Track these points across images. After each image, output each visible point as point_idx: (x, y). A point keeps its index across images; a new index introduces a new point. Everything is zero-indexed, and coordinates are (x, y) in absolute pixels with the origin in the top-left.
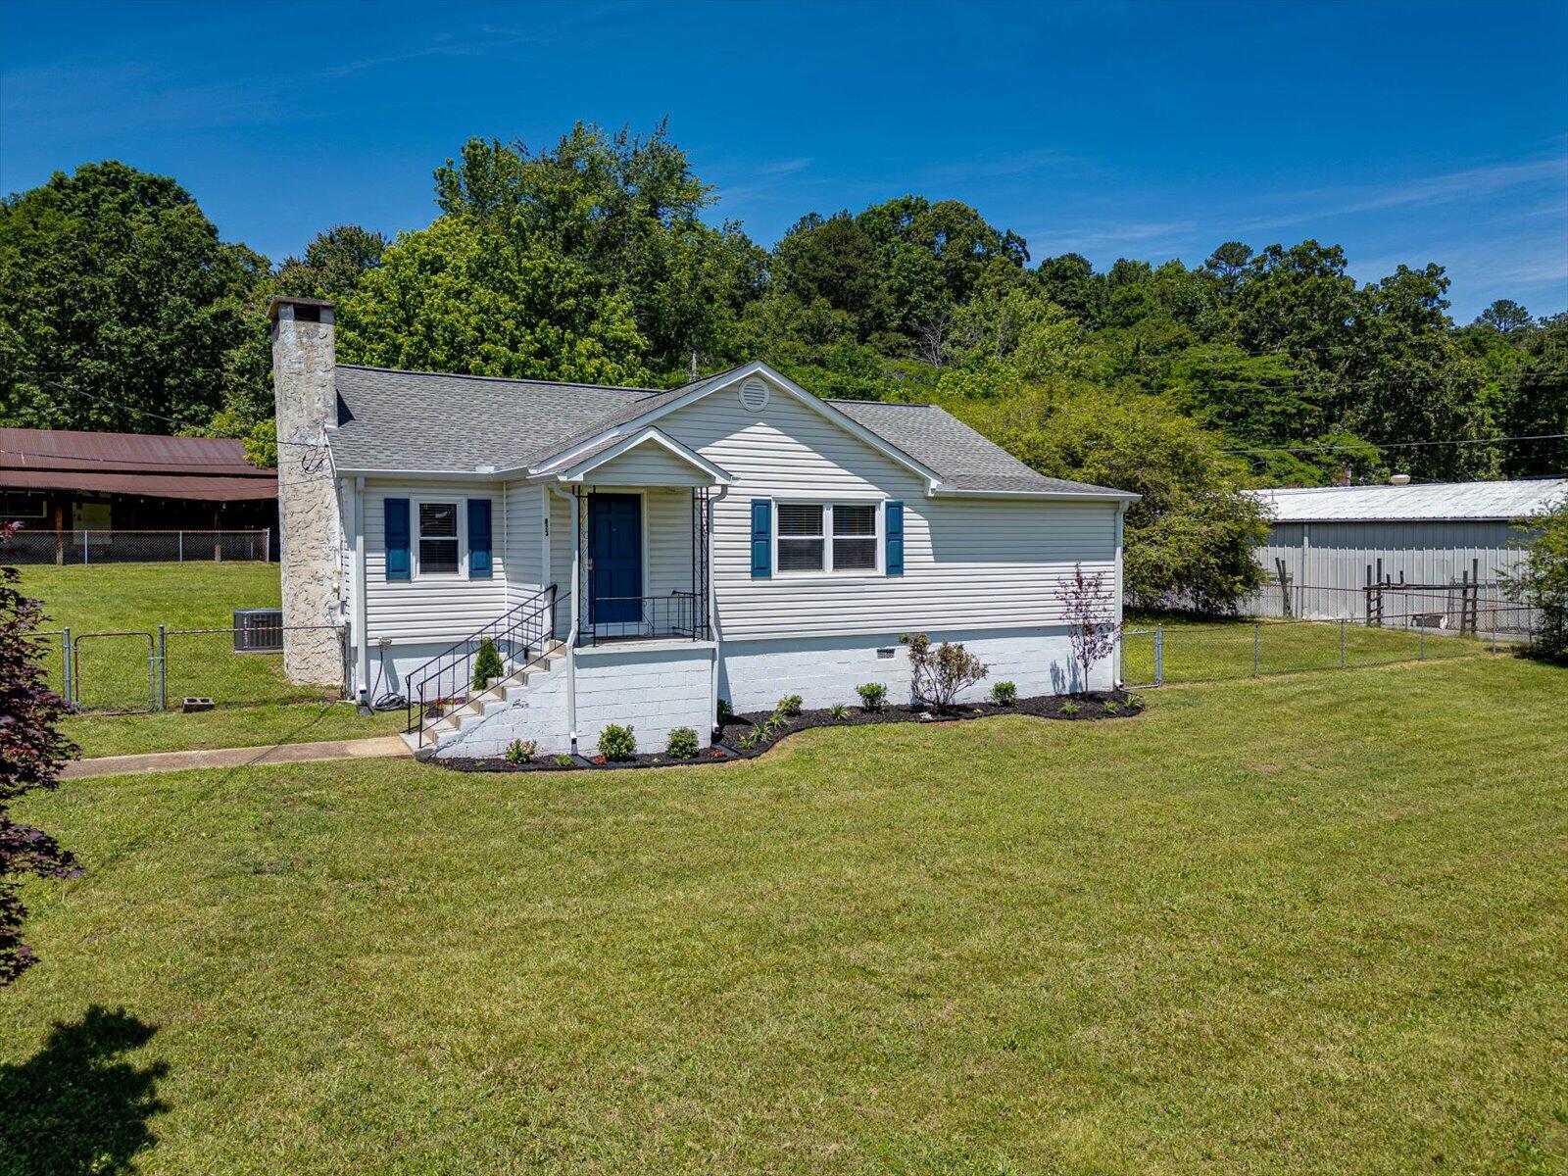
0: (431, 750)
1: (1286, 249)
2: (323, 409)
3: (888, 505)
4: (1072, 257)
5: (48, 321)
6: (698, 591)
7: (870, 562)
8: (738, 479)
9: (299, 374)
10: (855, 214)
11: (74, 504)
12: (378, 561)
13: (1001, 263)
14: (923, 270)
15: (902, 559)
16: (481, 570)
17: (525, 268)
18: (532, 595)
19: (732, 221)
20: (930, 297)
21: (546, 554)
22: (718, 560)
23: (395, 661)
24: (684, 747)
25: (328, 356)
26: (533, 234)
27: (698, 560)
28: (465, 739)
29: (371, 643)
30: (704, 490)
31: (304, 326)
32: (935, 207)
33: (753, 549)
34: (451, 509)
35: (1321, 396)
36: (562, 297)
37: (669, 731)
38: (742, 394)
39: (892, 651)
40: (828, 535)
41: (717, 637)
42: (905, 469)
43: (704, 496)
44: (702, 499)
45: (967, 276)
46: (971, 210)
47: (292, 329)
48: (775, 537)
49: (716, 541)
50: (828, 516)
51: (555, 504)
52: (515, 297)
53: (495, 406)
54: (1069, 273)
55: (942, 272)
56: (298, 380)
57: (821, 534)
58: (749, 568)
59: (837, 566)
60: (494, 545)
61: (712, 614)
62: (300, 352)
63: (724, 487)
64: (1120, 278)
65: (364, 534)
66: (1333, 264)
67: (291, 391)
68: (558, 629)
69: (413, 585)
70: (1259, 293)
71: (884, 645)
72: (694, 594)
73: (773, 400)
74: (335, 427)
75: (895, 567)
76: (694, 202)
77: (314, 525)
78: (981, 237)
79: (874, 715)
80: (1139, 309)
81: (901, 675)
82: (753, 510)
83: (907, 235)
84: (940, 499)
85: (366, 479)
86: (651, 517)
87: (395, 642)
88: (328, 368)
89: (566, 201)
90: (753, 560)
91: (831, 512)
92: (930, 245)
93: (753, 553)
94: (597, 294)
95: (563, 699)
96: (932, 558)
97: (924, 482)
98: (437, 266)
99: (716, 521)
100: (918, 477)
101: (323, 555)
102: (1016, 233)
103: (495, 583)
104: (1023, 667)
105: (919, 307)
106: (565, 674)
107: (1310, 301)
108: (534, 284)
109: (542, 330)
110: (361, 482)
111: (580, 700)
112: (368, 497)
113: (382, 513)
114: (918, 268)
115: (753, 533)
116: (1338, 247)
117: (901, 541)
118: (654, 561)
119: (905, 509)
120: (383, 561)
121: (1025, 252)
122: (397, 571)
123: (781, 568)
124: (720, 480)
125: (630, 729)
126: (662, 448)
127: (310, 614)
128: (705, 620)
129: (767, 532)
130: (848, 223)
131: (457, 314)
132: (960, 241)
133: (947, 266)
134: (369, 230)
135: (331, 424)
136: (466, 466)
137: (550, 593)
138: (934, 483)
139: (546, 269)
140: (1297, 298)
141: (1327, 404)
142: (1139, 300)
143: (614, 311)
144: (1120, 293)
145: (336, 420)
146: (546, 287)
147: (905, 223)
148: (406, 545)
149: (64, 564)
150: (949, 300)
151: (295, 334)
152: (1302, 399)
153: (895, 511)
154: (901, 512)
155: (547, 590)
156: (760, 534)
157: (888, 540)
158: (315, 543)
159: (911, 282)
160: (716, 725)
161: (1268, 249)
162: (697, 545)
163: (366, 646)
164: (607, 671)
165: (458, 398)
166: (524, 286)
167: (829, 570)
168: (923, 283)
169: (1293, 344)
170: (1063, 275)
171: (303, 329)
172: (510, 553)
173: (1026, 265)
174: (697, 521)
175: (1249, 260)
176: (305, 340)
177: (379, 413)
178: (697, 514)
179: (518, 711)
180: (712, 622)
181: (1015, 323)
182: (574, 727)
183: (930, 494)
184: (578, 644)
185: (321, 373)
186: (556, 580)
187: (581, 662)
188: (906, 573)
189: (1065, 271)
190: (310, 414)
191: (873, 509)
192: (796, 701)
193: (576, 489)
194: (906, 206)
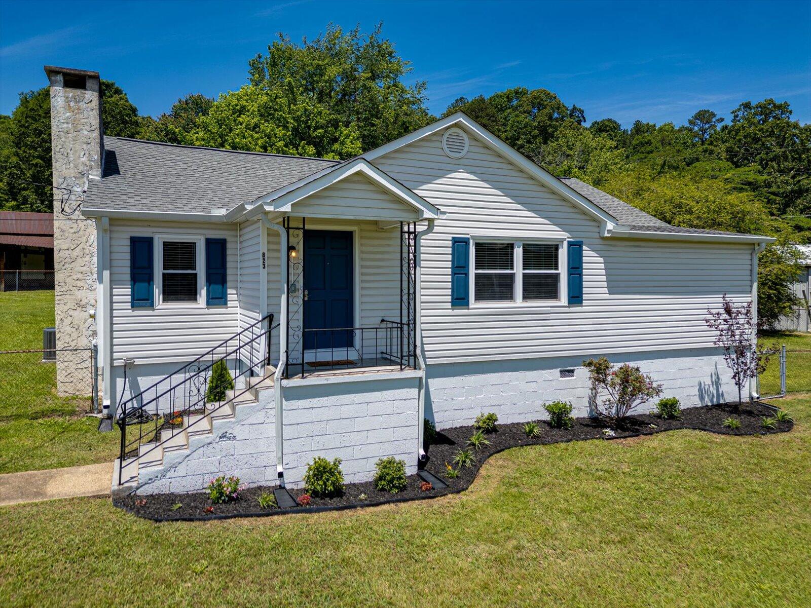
0: (131, 487)
1: (753, 105)
2: (88, 163)
3: (570, 244)
4: (609, 120)
5: (39, 157)
6: (405, 320)
7: (553, 294)
8: (445, 213)
9: (67, 132)
10: (487, 97)
11: (22, 255)
12: (124, 293)
13: (570, 122)
14: (525, 127)
15: (582, 291)
16: (217, 299)
17: (293, 110)
18: (253, 322)
19: (420, 83)
20: (529, 142)
21: (264, 286)
22: (424, 292)
23: (139, 378)
24: (391, 481)
25: (93, 118)
26: (298, 90)
27: (405, 291)
28: (169, 475)
29: (116, 363)
30: (412, 226)
31: (71, 93)
32: (532, 93)
33: (452, 282)
34: (191, 247)
35: (781, 191)
36: (316, 128)
37: (377, 460)
38: (445, 142)
39: (572, 371)
40: (518, 270)
41: (423, 366)
42: (584, 213)
43: (412, 230)
44: (409, 233)
45: (550, 130)
46: (552, 94)
47: (61, 94)
48: (472, 271)
49: (423, 275)
50: (518, 253)
51: (271, 239)
52: (285, 127)
53: (243, 169)
54: (608, 129)
55: (536, 128)
56: (66, 138)
57: (512, 269)
58: (449, 298)
59: (526, 297)
60: (229, 278)
61: (418, 343)
62: (68, 114)
63: (431, 221)
64: (637, 131)
65: (111, 268)
66: (782, 113)
67: (59, 147)
68: (273, 356)
69: (156, 312)
70: (739, 130)
71: (566, 366)
72: (401, 323)
73: (473, 149)
74: (98, 178)
75: (576, 298)
76: (397, 73)
77: (79, 260)
78: (558, 108)
79: (561, 432)
80: (649, 148)
81: (578, 392)
82: (453, 247)
83: (515, 109)
84: (615, 239)
85: (111, 219)
86: (362, 252)
87: (137, 362)
88: (93, 128)
89: (321, 71)
90: (453, 292)
91: (521, 250)
92: (529, 113)
93: (453, 285)
94: (336, 126)
95: (271, 430)
96: (606, 290)
97: (599, 224)
98: (242, 110)
99: (423, 257)
100: (595, 220)
101: (86, 286)
102: (577, 106)
103: (229, 310)
104: (679, 383)
105: (523, 147)
106: (272, 405)
107: (772, 134)
108: (297, 119)
109: (303, 148)
110: (106, 221)
111: (287, 432)
112: (114, 235)
113: (128, 249)
114: (523, 126)
115: (453, 268)
116: (786, 103)
117: (581, 275)
118: (364, 292)
119: (584, 248)
120: (129, 291)
121: (583, 117)
122: (142, 300)
123: (478, 298)
124: (427, 214)
125: (338, 462)
126: (370, 181)
127: (75, 335)
128: (412, 348)
129: (466, 266)
130: (483, 100)
131: (250, 139)
132: (547, 111)
133: (539, 125)
134: (207, 96)
135: (95, 175)
136: (206, 209)
137: (266, 322)
138: (610, 226)
139: (306, 110)
140: (763, 133)
141: (784, 195)
142: (649, 143)
143: (347, 136)
144: (637, 139)
145: (99, 172)
146: (306, 122)
147: (515, 103)
148: (150, 279)
149: (5, 291)
150: (540, 143)
151: (63, 99)
152: (769, 193)
153: (575, 249)
154: (581, 250)
155: (264, 319)
156: (459, 269)
157: (570, 274)
158: (79, 276)
159: (518, 133)
160: (422, 452)
161: (743, 105)
162: (405, 278)
163: (112, 366)
164: (315, 402)
165: (216, 163)
166: (292, 121)
167: (518, 301)
168: (525, 134)
169: (762, 160)
170: (605, 128)
171: (71, 95)
172: (243, 285)
173: (583, 124)
174: (405, 255)
175: (714, 120)
176: (72, 104)
177: (144, 171)
178: (405, 249)
179: (225, 444)
180: (418, 351)
181: (586, 152)
182: (281, 460)
183: (606, 235)
184: (287, 375)
185: (86, 133)
186: (271, 310)
187: (289, 394)
188: (585, 303)
189: (606, 127)
190: (76, 167)
191: (557, 248)
192: (492, 418)
193: (286, 220)
194: (517, 93)
